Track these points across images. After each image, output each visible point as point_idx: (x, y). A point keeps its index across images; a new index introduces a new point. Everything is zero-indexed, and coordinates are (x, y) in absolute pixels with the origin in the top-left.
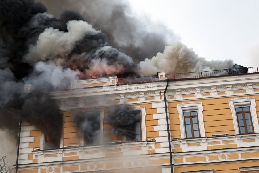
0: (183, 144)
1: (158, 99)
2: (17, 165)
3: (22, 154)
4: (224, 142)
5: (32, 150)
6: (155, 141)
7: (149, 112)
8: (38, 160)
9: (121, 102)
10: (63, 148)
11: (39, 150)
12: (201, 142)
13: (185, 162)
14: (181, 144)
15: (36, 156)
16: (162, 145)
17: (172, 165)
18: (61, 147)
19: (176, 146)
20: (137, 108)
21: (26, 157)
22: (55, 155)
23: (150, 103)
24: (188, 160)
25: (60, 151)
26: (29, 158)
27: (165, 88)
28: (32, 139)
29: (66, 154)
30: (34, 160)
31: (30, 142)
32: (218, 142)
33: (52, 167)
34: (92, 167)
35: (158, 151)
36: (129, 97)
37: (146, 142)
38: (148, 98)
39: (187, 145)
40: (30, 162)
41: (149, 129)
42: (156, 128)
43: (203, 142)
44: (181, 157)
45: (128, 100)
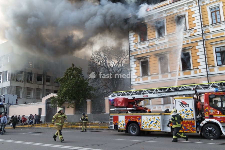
0: (210, 28)
1: (195, 5)
2: (130, 51)
3: (131, 46)
5: (135, 43)
6: (194, 29)
7: (190, 14)
8: (138, 47)
9: (175, 11)
10: (148, 40)
11: (138, 43)
12: (221, 24)
13: (211, 37)
14: (209, 28)
15: (137, 46)
16: (198, 30)
17: (203, 40)
18: (147, 40)
19: (206, 30)
20: (183, 13)
21: (133, 47)
22: (145, 44)
23: (190, 9)
24: (213, 36)
25: (147, 42)
26: (134, 47)
28: (134, 38)
29: (150, 43)
30: (136, 48)
31: (134, 40)
33: (144, 49)
34: (162, 47)
35: (195, 34)
36: (178, 8)
37: (189, 30)
38: (189, 7)
39: (213, 28)
40: (135, 48)
41: (190, 23)
42: (194, 22)
43: (223, 24)
44: (209, 35)
45: (178, 10)
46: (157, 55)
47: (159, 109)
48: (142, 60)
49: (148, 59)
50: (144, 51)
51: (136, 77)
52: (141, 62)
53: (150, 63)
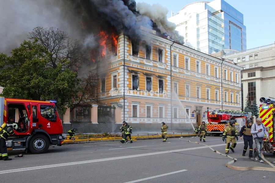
0: (173, 68)
1: (168, 47)
2: (124, 59)
4: (182, 71)
5: (128, 54)
6: (167, 64)
7: (166, 52)
9: (158, 44)
11: (131, 55)
15: (130, 57)
16: (168, 67)
17: (171, 75)
18: (139, 56)
20: (162, 49)
21: (126, 56)
22: (136, 59)
23: (166, 48)
24: (174, 74)
25: (138, 58)
27: (172, 44)
28: (128, 49)
29: (140, 60)
30: (129, 59)
32: (180, 70)
33: (136, 64)
35: (167, 68)
37: (163, 64)
38: (165, 46)
42: (167, 59)
43: (178, 69)
45: (160, 44)
46: (146, 74)
47: (144, 121)
48: (133, 74)
49: (139, 75)
50: (135, 66)
51: (128, 88)
52: (133, 76)
53: (140, 79)
